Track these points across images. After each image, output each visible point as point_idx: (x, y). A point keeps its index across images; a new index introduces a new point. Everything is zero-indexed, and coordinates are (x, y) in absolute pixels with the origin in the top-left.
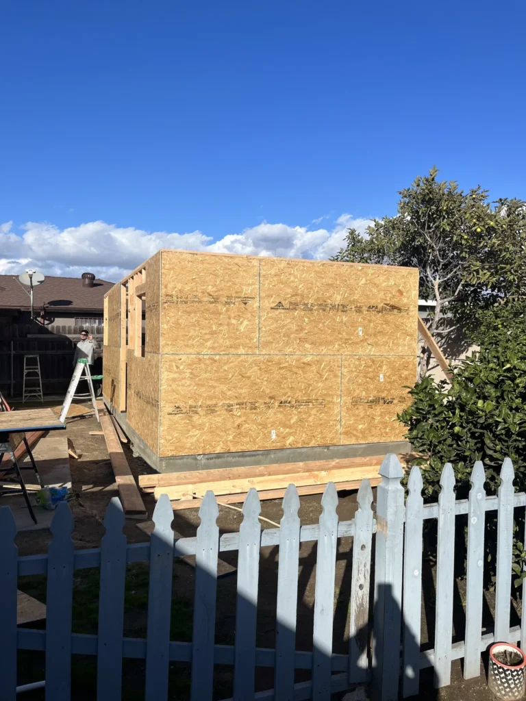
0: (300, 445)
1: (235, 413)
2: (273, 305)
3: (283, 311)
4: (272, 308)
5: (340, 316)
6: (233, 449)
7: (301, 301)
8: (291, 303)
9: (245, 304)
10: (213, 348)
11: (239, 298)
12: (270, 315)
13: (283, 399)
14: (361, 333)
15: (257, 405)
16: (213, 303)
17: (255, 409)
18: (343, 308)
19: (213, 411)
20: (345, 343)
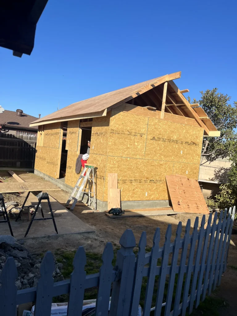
0: (155, 199)
1: (133, 184)
2: (152, 138)
3: (154, 141)
4: (151, 139)
5: (175, 145)
6: (131, 200)
7: (162, 137)
8: (158, 138)
9: (141, 136)
10: (127, 154)
11: (139, 133)
12: (150, 142)
13: (151, 179)
14: (182, 153)
15: (142, 181)
16: (129, 135)
17: (140, 183)
18: (176, 142)
19: (125, 183)
20: (176, 157)
